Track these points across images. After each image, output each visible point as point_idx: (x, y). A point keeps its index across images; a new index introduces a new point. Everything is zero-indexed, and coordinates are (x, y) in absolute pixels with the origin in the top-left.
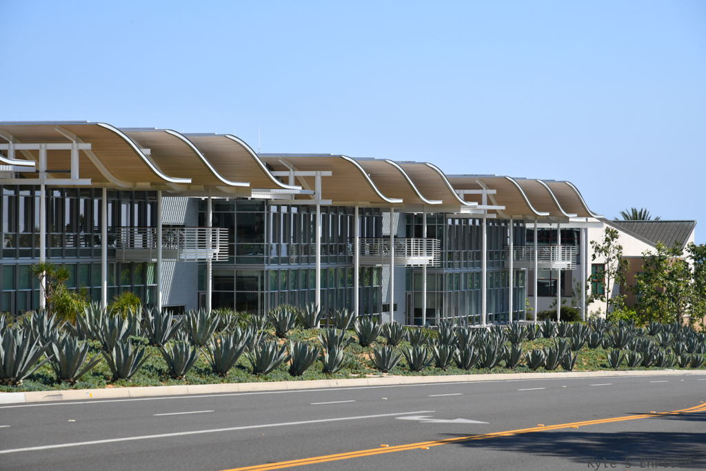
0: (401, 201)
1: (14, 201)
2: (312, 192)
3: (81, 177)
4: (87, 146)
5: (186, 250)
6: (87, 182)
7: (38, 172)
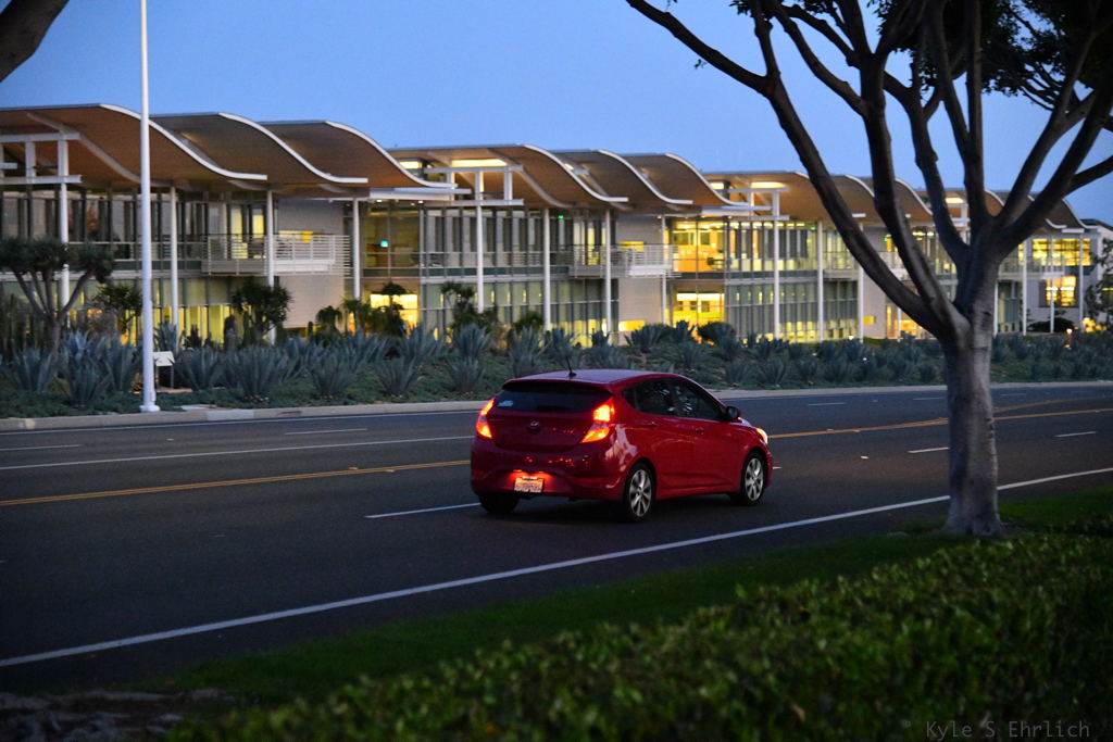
0: (863, 215)
1: (458, 221)
2: (767, 208)
3: (514, 197)
4: (519, 169)
5: (634, 267)
6: (520, 203)
7: (473, 193)
